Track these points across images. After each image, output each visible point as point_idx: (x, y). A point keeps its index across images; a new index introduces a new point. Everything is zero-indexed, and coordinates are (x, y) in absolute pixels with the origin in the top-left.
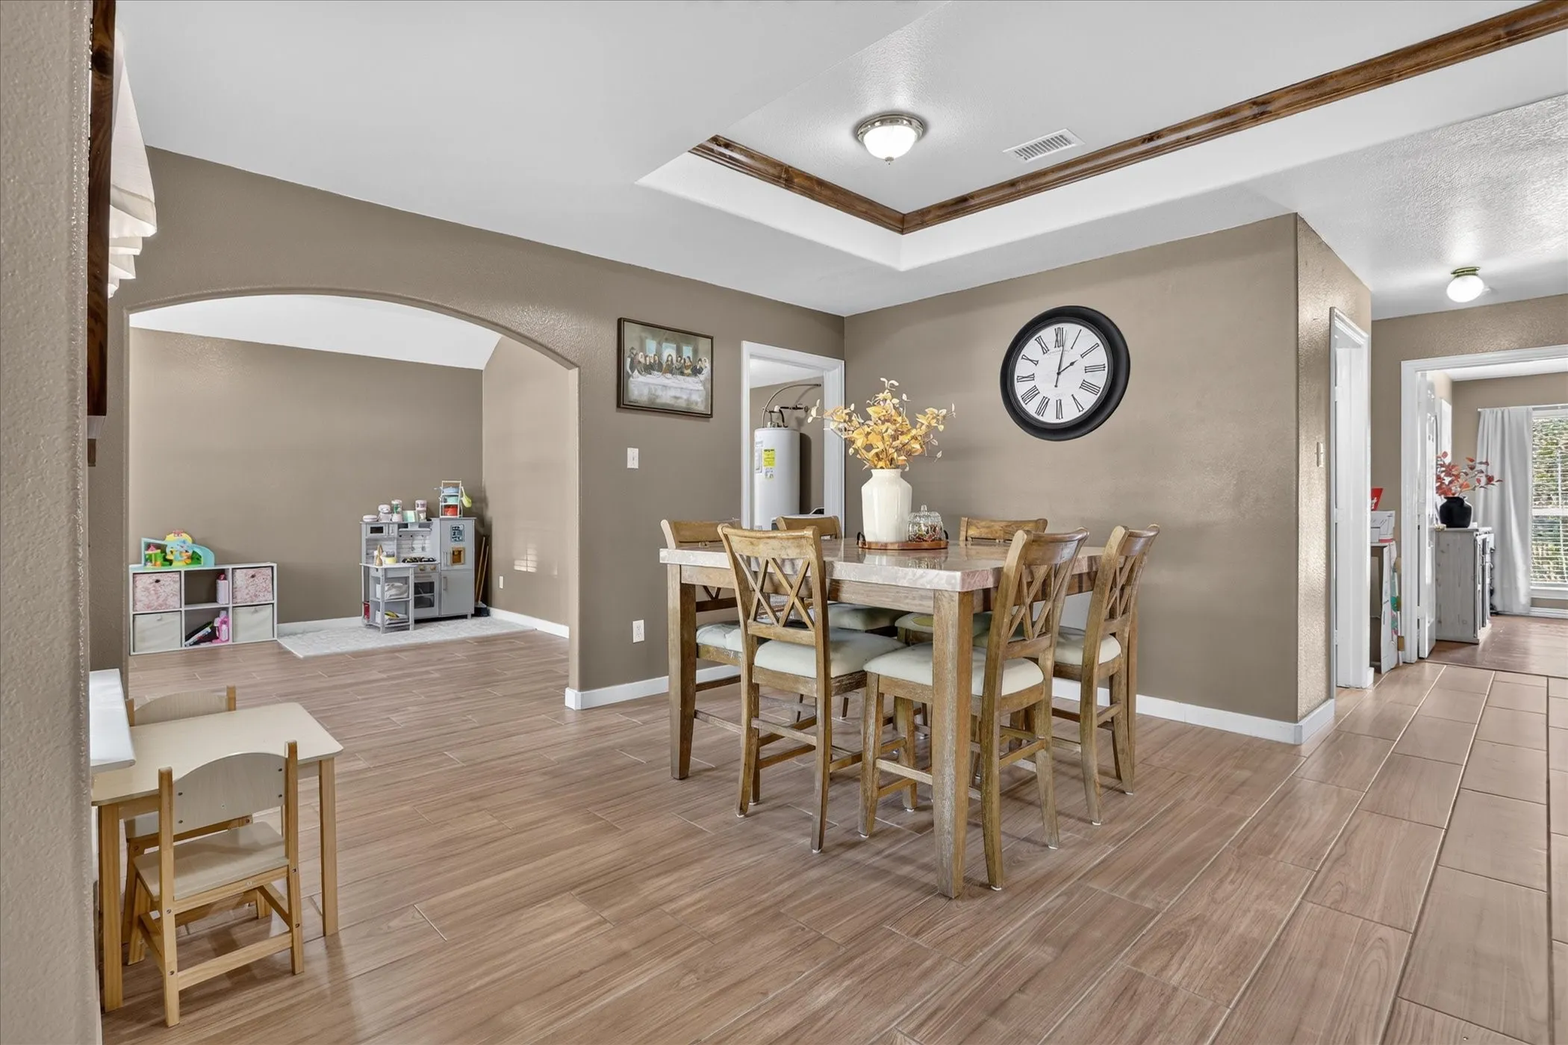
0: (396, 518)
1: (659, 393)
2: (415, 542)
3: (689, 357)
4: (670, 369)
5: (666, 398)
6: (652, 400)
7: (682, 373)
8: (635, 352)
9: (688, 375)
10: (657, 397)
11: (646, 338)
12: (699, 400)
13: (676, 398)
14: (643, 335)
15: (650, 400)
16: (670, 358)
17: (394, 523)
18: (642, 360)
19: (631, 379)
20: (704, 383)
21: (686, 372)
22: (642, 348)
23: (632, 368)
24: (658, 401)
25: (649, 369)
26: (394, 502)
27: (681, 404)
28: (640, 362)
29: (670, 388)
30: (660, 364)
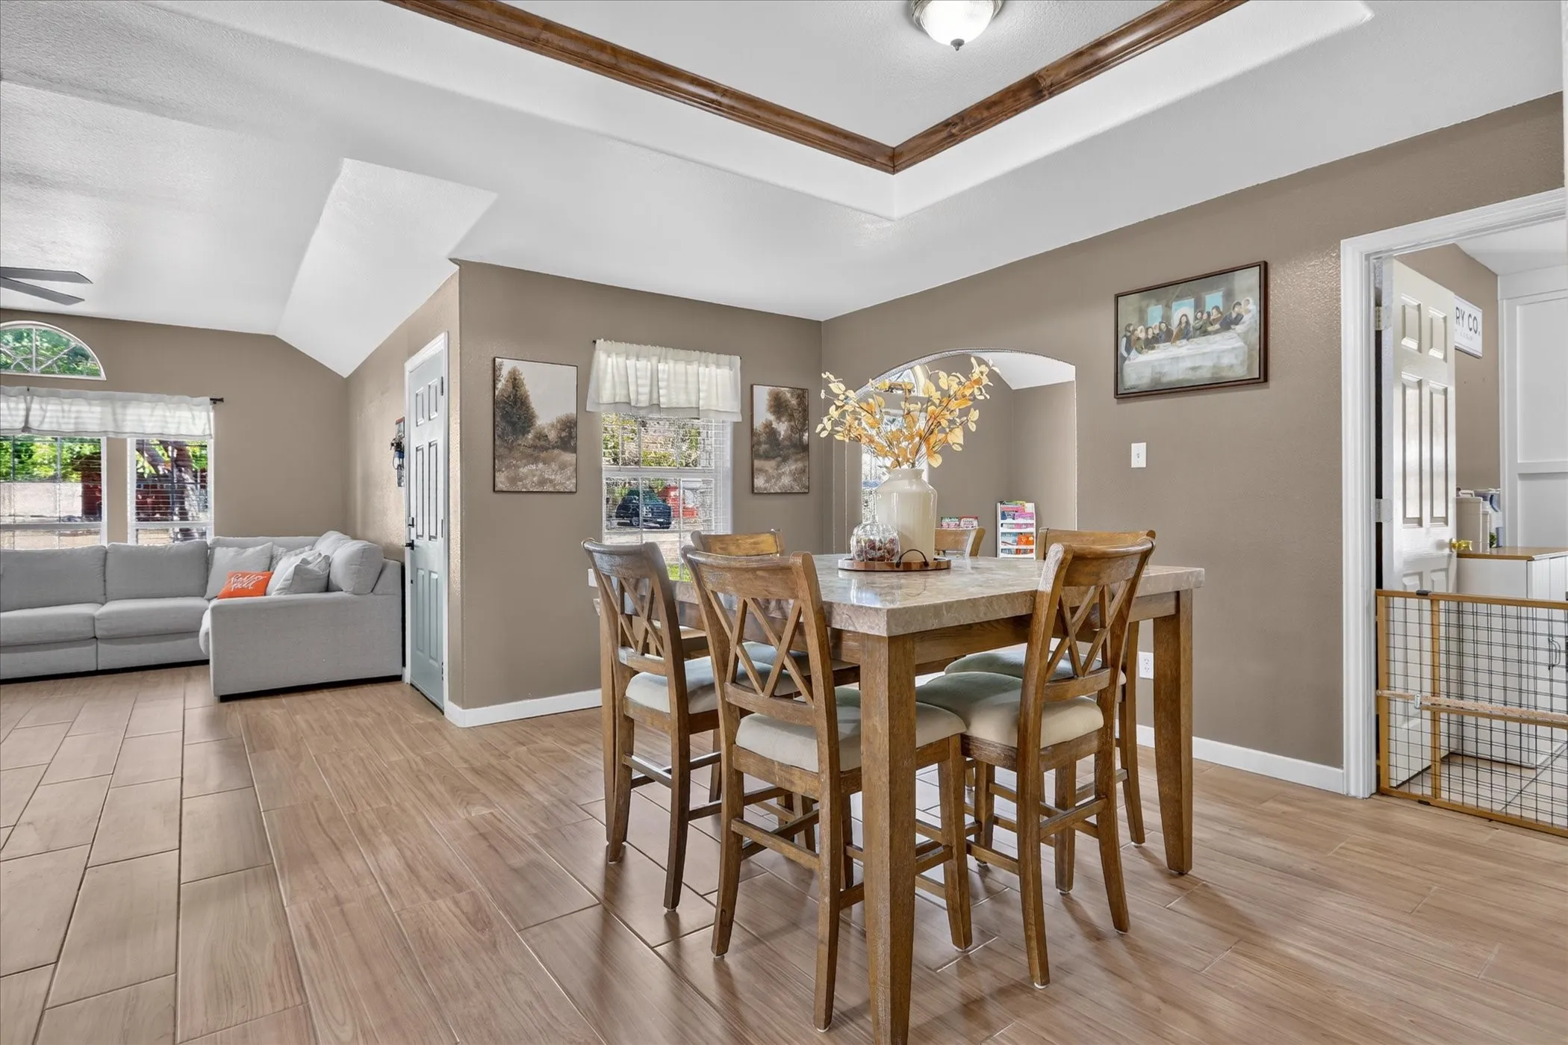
1: (1166, 369)
3: (1217, 308)
4: (1185, 333)
5: (1176, 373)
6: (1156, 381)
7: (1205, 333)
8: (1131, 329)
9: (1216, 332)
10: (1164, 374)
11: (1148, 306)
12: (1234, 361)
13: (1194, 369)
14: (1144, 304)
15: (1153, 380)
16: (1184, 319)
18: (1142, 336)
19: (1127, 362)
20: (1244, 337)
21: (1210, 329)
22: (1142, 319)
23: (1128, 350)
24: (1165, 380)
25: (1151, 343)
27: (1205, 375)
28: (1139, 339)
29: (1183, 358)
30: (1169, 332)
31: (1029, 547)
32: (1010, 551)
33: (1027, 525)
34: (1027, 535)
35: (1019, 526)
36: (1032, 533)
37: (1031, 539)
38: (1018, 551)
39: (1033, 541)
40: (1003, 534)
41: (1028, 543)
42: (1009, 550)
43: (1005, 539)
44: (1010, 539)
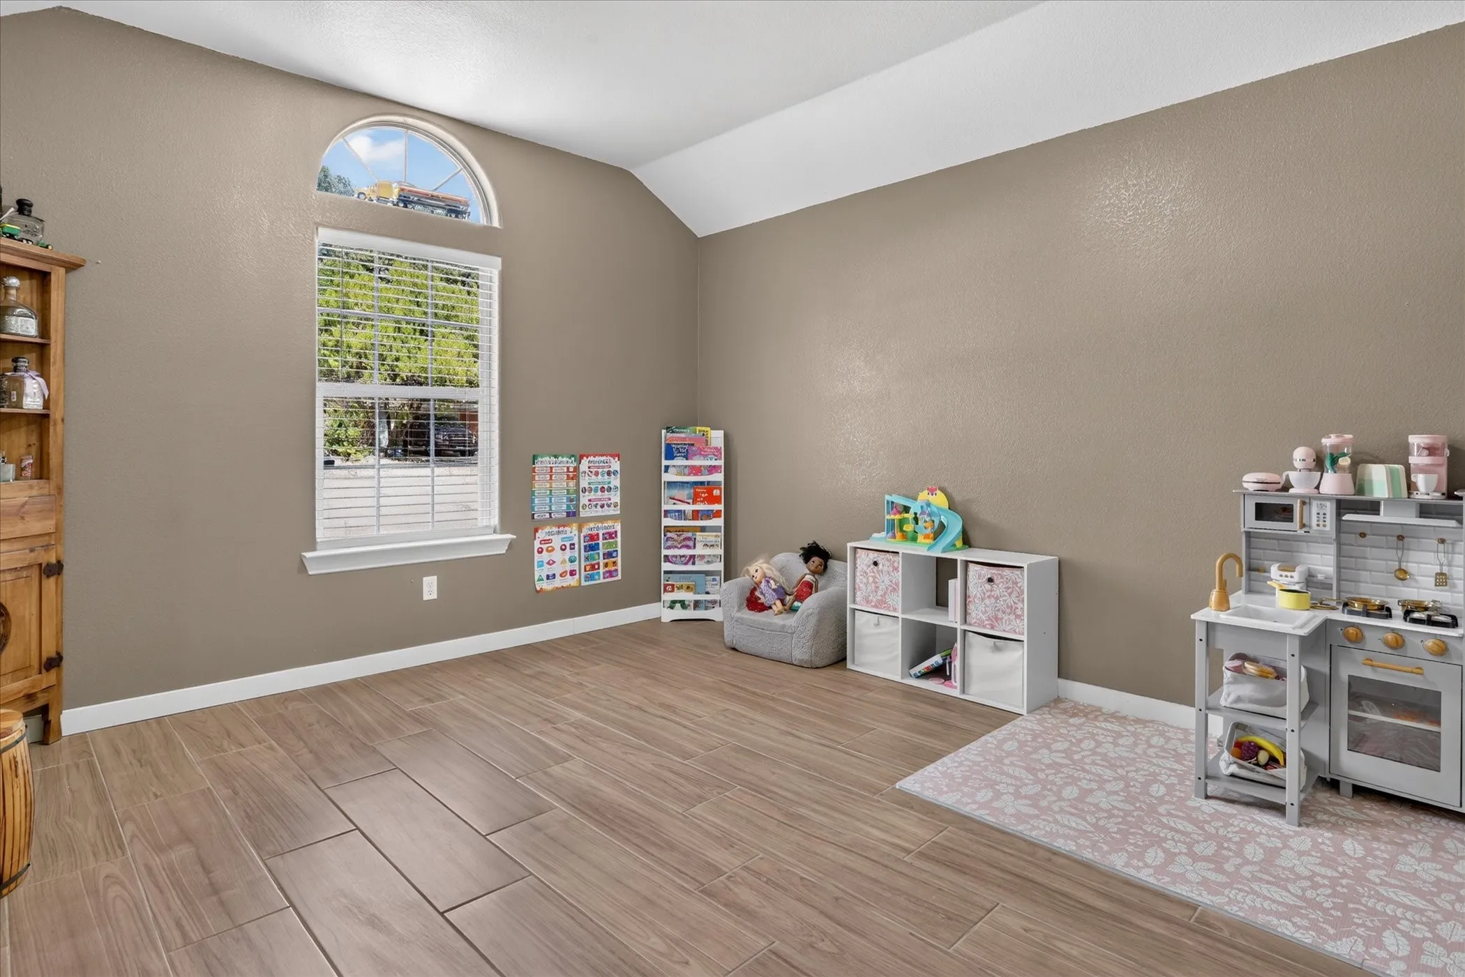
0: (1332, 483)
2: (1414, 555)
17: (1327, 498)
26: (1329, 441)
31: (716, 507)
32: (681, 514)
33: (712, 469)
34: (710, 486)
35: (696, 470)
36: (719, 483)
37: (716, 492)
38: (696, 515)
39: (720, 496)
40: (671, 484)
41: (713, 500)
42: (679, 511)
43: (676, 493)
44: (684, 494)
